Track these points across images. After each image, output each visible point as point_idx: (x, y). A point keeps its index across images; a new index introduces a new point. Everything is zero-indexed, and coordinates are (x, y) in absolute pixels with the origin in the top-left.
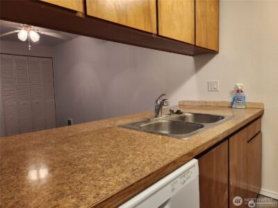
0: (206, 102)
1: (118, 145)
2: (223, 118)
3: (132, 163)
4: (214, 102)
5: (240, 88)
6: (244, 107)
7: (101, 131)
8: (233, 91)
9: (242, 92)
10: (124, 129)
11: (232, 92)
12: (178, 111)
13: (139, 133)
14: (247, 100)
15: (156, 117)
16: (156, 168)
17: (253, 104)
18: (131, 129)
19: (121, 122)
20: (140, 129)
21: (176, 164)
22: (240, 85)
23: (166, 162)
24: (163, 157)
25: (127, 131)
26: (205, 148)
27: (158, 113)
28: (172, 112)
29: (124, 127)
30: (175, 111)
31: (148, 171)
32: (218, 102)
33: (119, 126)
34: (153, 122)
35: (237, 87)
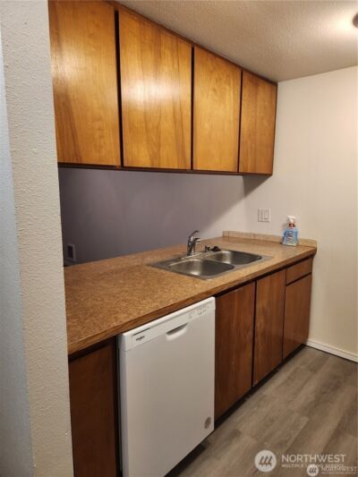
0: (255, 235)
1: (149, 285)
2: (260, 258)
3: (161, 297)
4: (264, 236)
5: (292, 221)
6: (295, 244)
7: (131, 270)
8: (286, 225)
9: (294, 226)
10: (154, 269)
11: (284, 225)
12: (215, 247)
13: (168, 273)
14: (300, 237)
15: (189, 255)
16: (178, 301)
17: (306, 241)
18: (160, 268)
19: (149, 259)
20: (169, 269)
21: (194, 300)
22: (292, 218)
23: (186, 298)
24: (185, 294)
25: (157, 270)
26: (225, 289)
27: (191, 251)
28: (207, 249)
29: (153, 266)
30: (212, 247)
31: (172, 302)
32: (268, 236)
33: (148, 265)
34: (184, 261)
35: (289, 220)
